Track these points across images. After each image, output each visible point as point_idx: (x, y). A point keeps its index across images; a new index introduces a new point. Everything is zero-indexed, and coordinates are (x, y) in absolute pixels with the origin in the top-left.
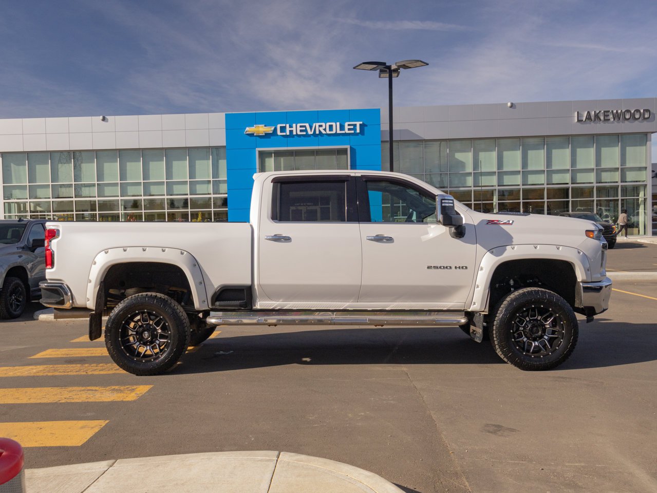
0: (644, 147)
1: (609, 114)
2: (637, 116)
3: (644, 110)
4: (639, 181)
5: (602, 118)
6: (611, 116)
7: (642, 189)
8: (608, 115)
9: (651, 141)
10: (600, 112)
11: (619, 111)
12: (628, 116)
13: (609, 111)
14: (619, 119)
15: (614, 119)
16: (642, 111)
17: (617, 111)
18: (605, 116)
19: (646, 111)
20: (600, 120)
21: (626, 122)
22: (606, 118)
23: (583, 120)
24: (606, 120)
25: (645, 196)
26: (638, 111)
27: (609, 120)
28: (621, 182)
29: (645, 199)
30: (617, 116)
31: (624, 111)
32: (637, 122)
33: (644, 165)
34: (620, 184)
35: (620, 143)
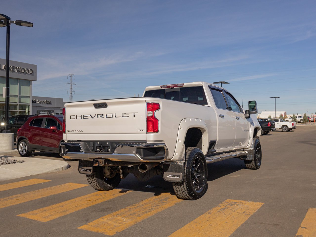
0: (28, 87)
1: (15, 68)
2: (27, 72)
3: (30, 70)
4: (26, 103)
5: (12, 70)
6: (16, 70)
7: (27, 106)
8: (15, 69)
9: (32, 84)
10: (11, 66)
11: (20, 68)
12: (23, 71)
13: (15, 67)
14: (19, 72)
15: (17, 71)
16: (29, 70)
17: (18, 68)
18: (13, 69)
19: (31, 70)
20: (11, 70)
21: (22, 73)
22: (13, 70)
23: (2, 69)
24: (14, 71)
25: (28, 110)
26: (27, 69)
27: (15, 71)
28: (19, 103)
29: (28, 111)
30: (19, 70)
31: (21, 68)
32: (27, 74)
33: (28, 95)
34: (18, 104)
35: (18, 84)
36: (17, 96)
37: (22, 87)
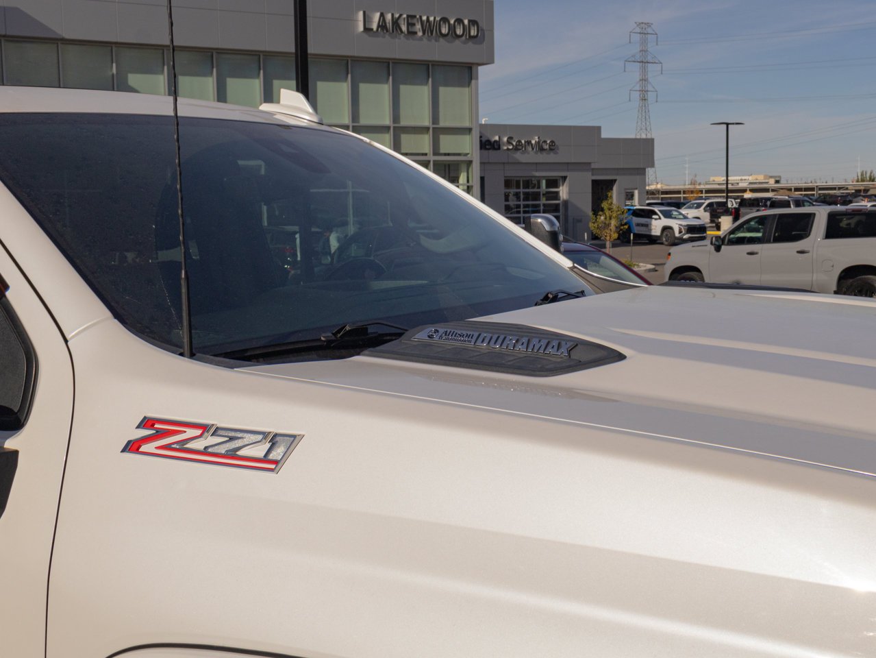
0: (466, 90)
1: (415, 21)
2: (459, 31)
3: (469, 21)
4: (459, 154)
5: (404, 28)
6: (418, 26)
7: (464, 167)
8: (414, 24)
9: (477, 79)
10: (401, 15)
11: (432, 19)
12: (445, 30)
13: (415, 16)
14: (432, 34)
15: (424, 33)
16: (466, 22)
17: (428, 18)
18: (409, 24)
19: (473, 22)
20: (402, 32)
21: (441, 40)
22: (410, 30)
23: (372, 29)
24: (412, 33)
25: (468, 181)
26: (459, 21)
27: (416, 33)
28: (434, 154)
29: (468, 187)
30: (429, 28)
31: (438, 19)
32: (457, 42)
33: (467, 124)
34: (432, 158)
35: (430, 80)
36: (426, 130)
37: (442, 90)
